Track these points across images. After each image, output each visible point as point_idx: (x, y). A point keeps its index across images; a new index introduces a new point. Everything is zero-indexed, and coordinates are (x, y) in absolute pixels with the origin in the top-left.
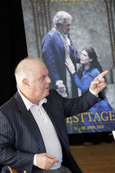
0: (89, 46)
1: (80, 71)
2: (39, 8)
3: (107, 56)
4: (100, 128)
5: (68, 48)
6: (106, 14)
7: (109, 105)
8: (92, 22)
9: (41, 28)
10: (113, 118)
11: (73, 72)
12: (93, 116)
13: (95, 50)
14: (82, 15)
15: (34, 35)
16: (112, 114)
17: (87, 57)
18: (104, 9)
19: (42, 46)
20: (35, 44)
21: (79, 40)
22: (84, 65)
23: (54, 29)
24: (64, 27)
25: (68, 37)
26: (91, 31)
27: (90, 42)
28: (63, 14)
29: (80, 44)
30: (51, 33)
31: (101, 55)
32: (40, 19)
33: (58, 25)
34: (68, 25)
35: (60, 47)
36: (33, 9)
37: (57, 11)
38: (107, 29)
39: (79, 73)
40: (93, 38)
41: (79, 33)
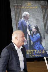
0: (36, 25)
1: (32, 34)
2: (17, 11)
3: (43, 29)
4: (40, 56)
5: (28, 26)
6: (42, 13)
7: (43, 47)
8: (37, 16)
9: (18, 18)
10: (44, 52)
11: (30, 34)
12: (37, 51)
13: (38, 26)
14: (33, 13)
15: (15, 21)
16: (44, 50)
17: (35, 29)
18: (42, 11)
19: (18, 25)
20: (15, 24)
21: (32, 23)
22: (34, 32)
23: (23, 18)
24: (26, 18)
25: (28, 21)
26: (37, 19)
27: (36, 24)
28: (26, 13)
29: (33, 24)
30: (21, 20)
31: (40, 28)
32: (17, 15)
33: (24, 17)
34: (28, 17)
35: (25, 25)
36: (15, 11)
37: (24, 12)
38: (43, 19)
39: (32, 35)
40: (37, 22)
41: (32, 20)
